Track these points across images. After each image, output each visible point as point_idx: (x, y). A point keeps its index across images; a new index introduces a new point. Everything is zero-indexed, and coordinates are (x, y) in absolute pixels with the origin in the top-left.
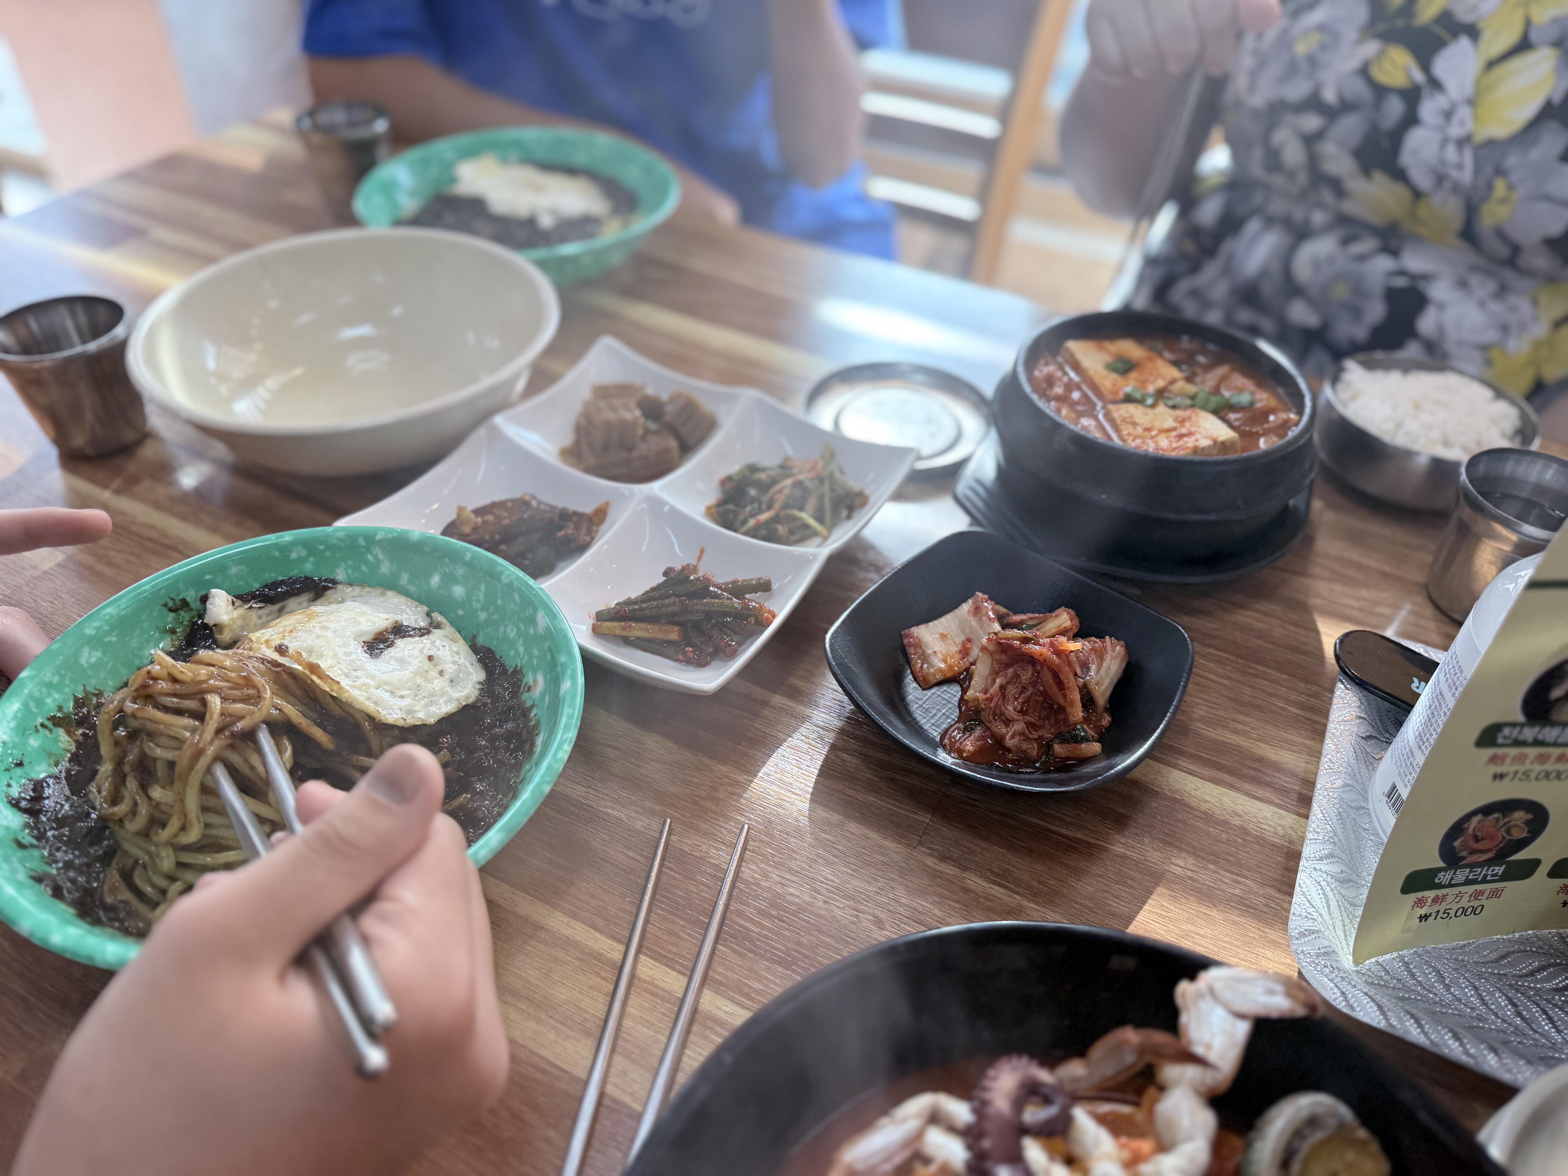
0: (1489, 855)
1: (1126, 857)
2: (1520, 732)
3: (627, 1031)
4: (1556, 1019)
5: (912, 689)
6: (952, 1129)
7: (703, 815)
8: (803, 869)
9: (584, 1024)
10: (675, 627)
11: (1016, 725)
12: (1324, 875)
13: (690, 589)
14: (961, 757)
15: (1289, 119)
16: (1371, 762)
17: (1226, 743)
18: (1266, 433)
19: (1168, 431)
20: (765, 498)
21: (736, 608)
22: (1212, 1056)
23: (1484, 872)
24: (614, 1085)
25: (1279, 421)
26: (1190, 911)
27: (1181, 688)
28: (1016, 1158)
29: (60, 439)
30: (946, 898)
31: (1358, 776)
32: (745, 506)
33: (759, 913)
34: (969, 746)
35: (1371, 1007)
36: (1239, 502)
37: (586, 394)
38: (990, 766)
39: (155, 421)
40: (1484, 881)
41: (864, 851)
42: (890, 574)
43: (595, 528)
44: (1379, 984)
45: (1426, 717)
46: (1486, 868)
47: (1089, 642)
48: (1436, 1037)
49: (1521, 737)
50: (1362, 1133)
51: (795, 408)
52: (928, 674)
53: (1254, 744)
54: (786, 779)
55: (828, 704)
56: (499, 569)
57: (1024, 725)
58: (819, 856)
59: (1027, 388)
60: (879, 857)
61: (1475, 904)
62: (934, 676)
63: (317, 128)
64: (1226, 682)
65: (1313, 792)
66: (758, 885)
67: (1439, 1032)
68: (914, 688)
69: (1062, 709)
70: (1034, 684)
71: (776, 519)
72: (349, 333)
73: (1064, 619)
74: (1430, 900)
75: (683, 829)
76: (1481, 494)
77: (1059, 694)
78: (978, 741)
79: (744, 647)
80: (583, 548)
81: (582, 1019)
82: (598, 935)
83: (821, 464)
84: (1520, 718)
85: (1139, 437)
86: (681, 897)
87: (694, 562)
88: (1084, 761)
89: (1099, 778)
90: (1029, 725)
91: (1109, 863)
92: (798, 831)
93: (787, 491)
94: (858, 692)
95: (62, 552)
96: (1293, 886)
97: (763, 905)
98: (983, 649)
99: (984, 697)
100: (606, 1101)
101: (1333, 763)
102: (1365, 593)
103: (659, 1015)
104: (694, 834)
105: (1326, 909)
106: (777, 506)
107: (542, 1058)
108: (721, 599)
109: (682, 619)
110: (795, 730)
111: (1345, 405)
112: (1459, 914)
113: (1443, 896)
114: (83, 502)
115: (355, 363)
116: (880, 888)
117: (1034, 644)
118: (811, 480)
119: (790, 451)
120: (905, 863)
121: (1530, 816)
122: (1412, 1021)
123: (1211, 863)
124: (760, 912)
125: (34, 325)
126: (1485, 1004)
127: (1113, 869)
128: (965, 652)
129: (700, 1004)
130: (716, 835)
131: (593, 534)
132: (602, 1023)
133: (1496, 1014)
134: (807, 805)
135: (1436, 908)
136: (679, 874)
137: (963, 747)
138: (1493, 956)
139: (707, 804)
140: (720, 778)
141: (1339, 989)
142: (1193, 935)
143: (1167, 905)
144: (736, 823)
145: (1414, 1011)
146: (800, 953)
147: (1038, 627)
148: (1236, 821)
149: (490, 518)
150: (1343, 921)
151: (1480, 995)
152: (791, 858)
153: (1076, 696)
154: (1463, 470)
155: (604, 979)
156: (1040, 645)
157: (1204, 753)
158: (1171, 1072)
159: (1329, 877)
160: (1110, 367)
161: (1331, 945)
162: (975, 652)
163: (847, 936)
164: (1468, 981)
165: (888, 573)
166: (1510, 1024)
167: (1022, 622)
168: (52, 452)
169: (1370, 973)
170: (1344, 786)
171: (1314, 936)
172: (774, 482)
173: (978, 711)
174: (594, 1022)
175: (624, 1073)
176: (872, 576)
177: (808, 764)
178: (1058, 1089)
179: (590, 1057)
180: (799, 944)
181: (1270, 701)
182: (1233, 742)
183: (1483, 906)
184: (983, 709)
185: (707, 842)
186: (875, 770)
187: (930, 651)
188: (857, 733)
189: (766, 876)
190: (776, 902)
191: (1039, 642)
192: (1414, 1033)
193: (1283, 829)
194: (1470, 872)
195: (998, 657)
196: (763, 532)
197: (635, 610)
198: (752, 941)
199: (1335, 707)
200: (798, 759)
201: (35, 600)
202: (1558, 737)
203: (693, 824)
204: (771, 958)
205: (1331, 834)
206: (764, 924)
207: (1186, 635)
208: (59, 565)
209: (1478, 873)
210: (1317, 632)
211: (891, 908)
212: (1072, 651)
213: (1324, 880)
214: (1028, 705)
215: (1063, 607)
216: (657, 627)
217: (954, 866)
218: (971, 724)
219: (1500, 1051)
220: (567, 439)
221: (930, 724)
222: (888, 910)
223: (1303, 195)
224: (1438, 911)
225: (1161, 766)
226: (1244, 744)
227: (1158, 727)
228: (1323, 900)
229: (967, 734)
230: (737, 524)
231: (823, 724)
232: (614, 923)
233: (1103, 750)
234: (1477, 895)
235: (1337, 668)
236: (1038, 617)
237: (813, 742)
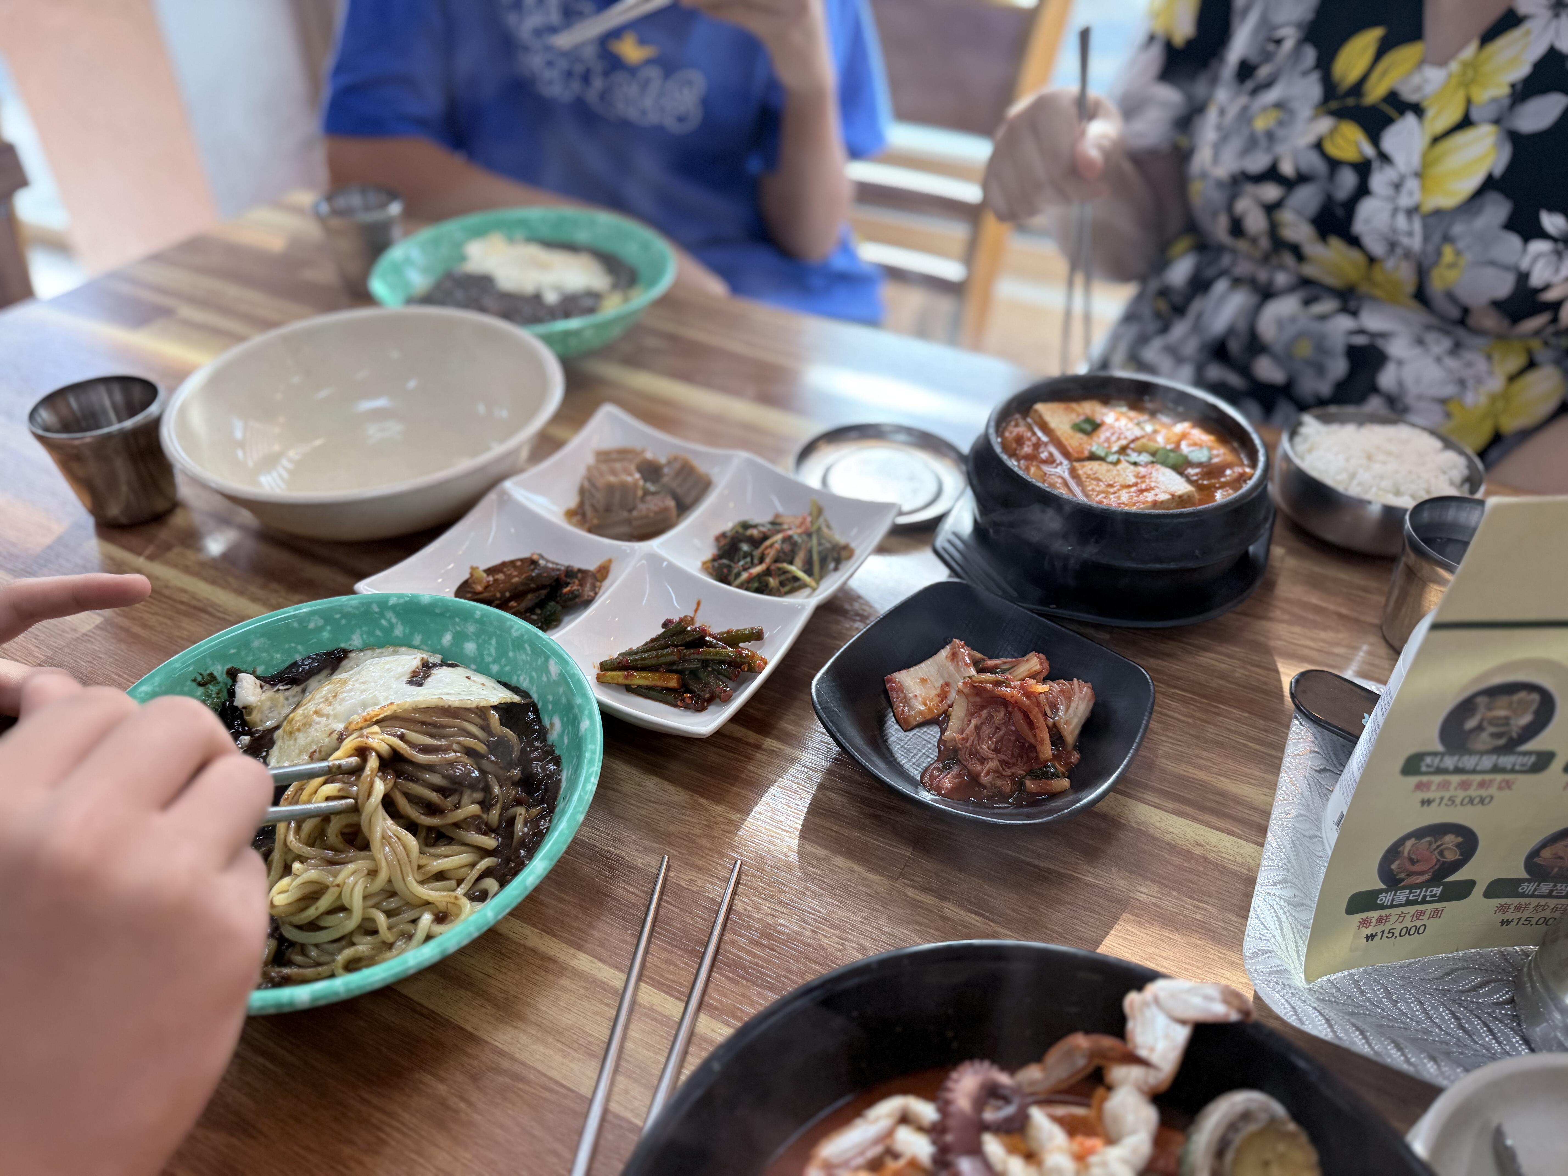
0: (1426, 877)
1: (1095, 886)
2: (1441, 760)
3: (629, 1053)
4: (1496, 1031)
5: (893, 729)
6: (920, 1129)
7: (698, 852)
8: (793, 901)
9: (588, 1046)
10: (674, 674)
11: (990, 763)
12: (1278, 899)
13: (688, 640)
14: (939, 794)
15: (1250, 189)
16: (1325, 794)
17: (1190, 778)
18: (1223, 486)
19: (1129, 486)
20: (757, 553)
21: (730, 656)
22: (1155, 1058)
23: (1423, 893)
24: (618, 1102)
25: (1236, 475)
26: (1154, 935)
27: (1143, 726)
28: (976, 1151)
29: (97, 508)
30: (926, 927)
31: (1312, 807)
32: (739, 561)
33: (751, 942)
34: (947, 783)
35: (1319, 1021)
36: (1197, 552)
37: (590, 460)
38: (967, 802)
39: (185, 491)
40: (1424, 901)
41: (849, 883)
42: (872, 624)
43: (598, 584)
44: (1329, 1001)
45: (1367, 750)
46: (1424, 889)
47: (1058, 684)
48: (1379, 1048)
49: (1442, 765)
50: (1292, 1127)
51: (785, 468)
52: (909, 716)
53: (1216, 778)
54: (777, 817)
55: (816, 746)
56: (508, 623)
57: (998, 763)
58: (807, 888)
59: (998, 449)
60: (863, 889)
61: (1418, 923)
62: (915, 718)
63: (336, 212)
64: (1190, 720)
65: (1268, 821)
66: (750, 917)
67: (1381, 1043)
68: (896, 729)
69: (1033, 748)
70: (1006, 724)
71: (768, 572)
72: (367, 405)
73: (1034, 663)
74: (1374, 920)
75: (680, 866)
76: (1423, 540)
77: (1030, 733)
78: (956, 778)
79: (738, 692)
80: (588, 603)
81: (586, 1042)
82: (600, 964)
83: (809, 519)
84: (1440, 748)
85: (1103, 492)
86: (677, 928)
87: (691, 614)
88: (1054, 795)
89: (1066, 811)
90: (1002, 762)
91: (1079, 892)
92: (789, 866)
93: (777, 546)
94: (842, 734)
95: (99, 615)
96: (1248, 910)
97: (756, 936)
98: (959, 692)
99: (961, 737)
100: (610, 1117)
101: (1287, 794)
102: (1323, 635)
103: (658, 1038)
104: (690, 870)
105: (1279, 931)
106: (768, 560)
107: (550, 1078)
108: (716, 648)
109: (680, 667)
110: (785, 771)
111: (1302, 458)
112: (1403, 933)
113: (1387, 916)
114: (119, 567)
115: (374, 432)
116: (863, 918)
117: (1006, 687)
118: (800, 535)
119: (780, 509)
120: (888, 894)
121: (1460, 839)
122: (1357, 1033)
123: (1174, 890)
124: (753, 942)
125: (73, 402)
126: (1429, 1017)
127: (1082, 897)
128: (943, 695)
129: (696, 1027)
130: (710, 870)
131: (597, 589)
132: (605, 1046)
133: (1440, 1027)
134: (797, 841)
135: (1381, 928)
136: (678, 907)
137: (943, 784)
138: (1438, 973)
139: (704, 842)
140: (714, 817)
141: (1290, 1004)
142: (1156, 957)
143: (1133, 930)
144: (730, 859)
145: (1359, 1024)
146: (789, 979)
147: (1010, 671)
148: (1198, 851)
149: (500, 576)
150: (1296, 942)
151: (1425, 1009)
152: (780, 891)
153: (1046, 735)
154: (1407, 517)
155: (607, 1005)
156: (1011, 687)
157: (1168, 787)
158: (1119, 1073)
159: (1282, 901)
160: (1077, 428)
161: (1283, 964)
162: (953, 695)
163: (833, 963)
164: (1414, 997)
165: (872, 621)
166: (1453, 1036)
167: (996, 667)
168: (88, 522)
169: (1321, 991)
170: (1297, 816)
171: (1266, 956)
172: (765, 537)
173: (955, 750)
174: (598, 1045)
175: (626, 1092)
176: (858, 625)
177: (797, 802)
178: (1018, 1090)
179: (595, 1077)
180: (789, 971)
181: (1231, 737)
182: (1195, 777)
183: (1425, 926)
184: (960, 748)
185: (702, 877)
186: (860, 807)
187: (911, 695)
188: (843, 773)
189: (758, 909)
190: (768, 933)
191: (1010, 684)
192: (1359, 1045)
193: (1241, 858)
194: (1410, 893)
195: (973, 699)
196: (756, 585)
197: (636, 660)
198: (745, 968)
199: (1290, 742)
200: (788, 798)
201: (75, 661)
202: (1477, 765)
203: (690, 860)
204: (762, 984)
205: (1285, 861)
206: (756, 953)
207: (1148, 676)
208: (98, 627)
209: (1417, 894)
210: (1277, 672)
211: (874, 936)
212: (1041, 693)
213: (1277, 904)
214: (1002, 744)
215: (1034, 652)
216: (656, 676)
217: (934, 896)
218: (949, 763)
219: (1438, 1060)
220: (572, 501)
221: (911, 764)
222: (872, 939)
223: (1266, 259)
224: (1383, 931)
225: (1128, 800)
226: (1206, 778)
227: (1122, 763)
228: (1276, 922)
229: (945, 772)
230: (731, 578)
231: (811, 765)
232: (616, 954)
233: (1071, 785)
234: (1419, 915)
235: (1293, 706)
236: (1011, 662)
237: (802, 782)
